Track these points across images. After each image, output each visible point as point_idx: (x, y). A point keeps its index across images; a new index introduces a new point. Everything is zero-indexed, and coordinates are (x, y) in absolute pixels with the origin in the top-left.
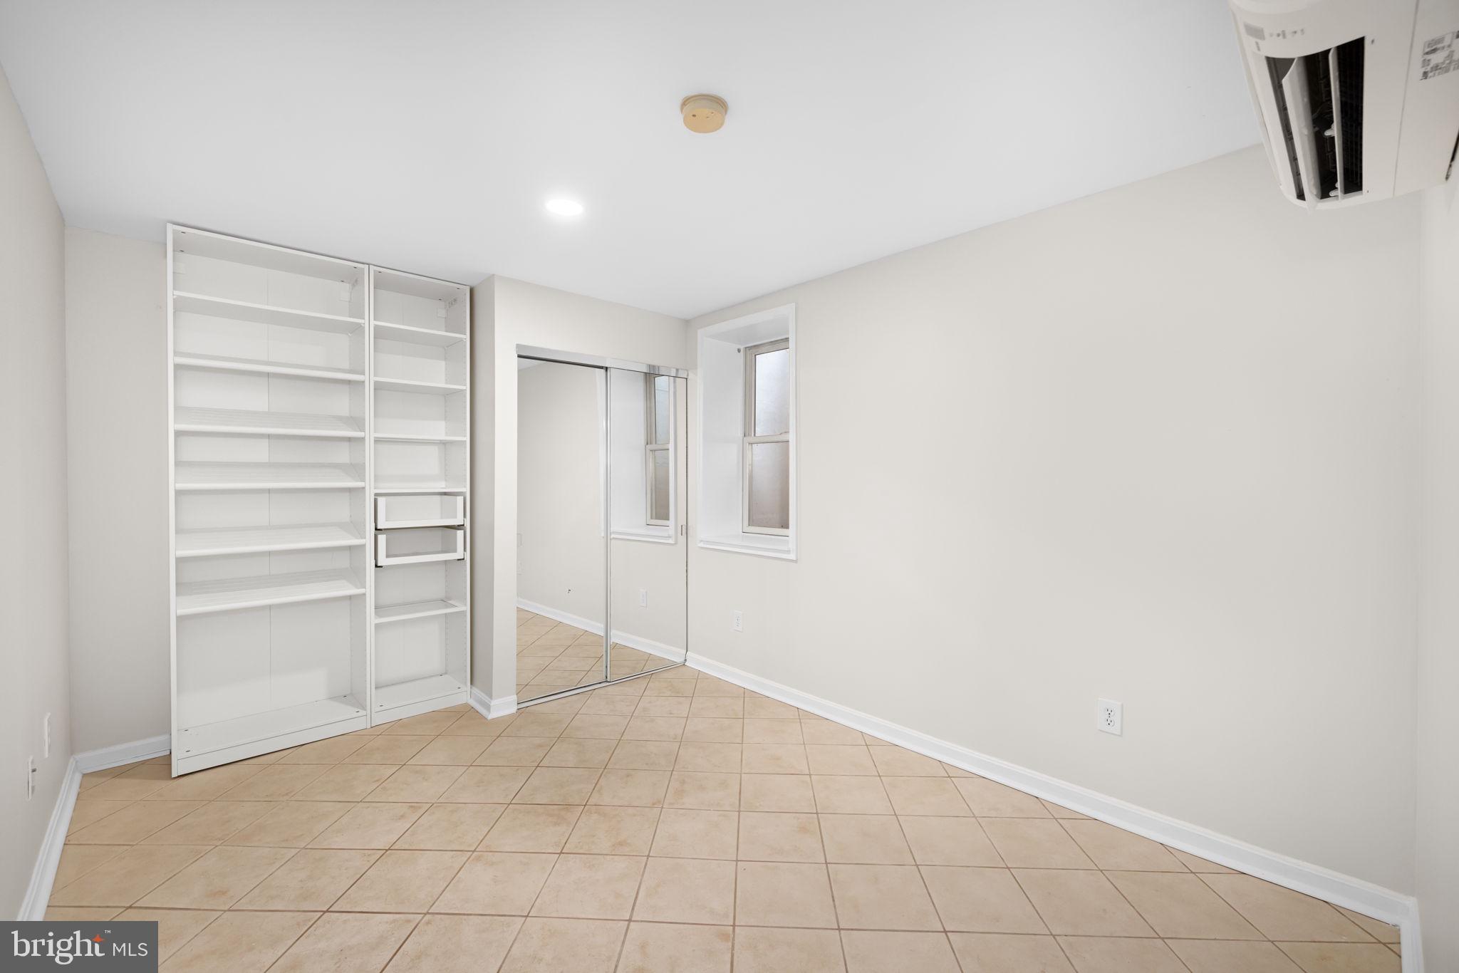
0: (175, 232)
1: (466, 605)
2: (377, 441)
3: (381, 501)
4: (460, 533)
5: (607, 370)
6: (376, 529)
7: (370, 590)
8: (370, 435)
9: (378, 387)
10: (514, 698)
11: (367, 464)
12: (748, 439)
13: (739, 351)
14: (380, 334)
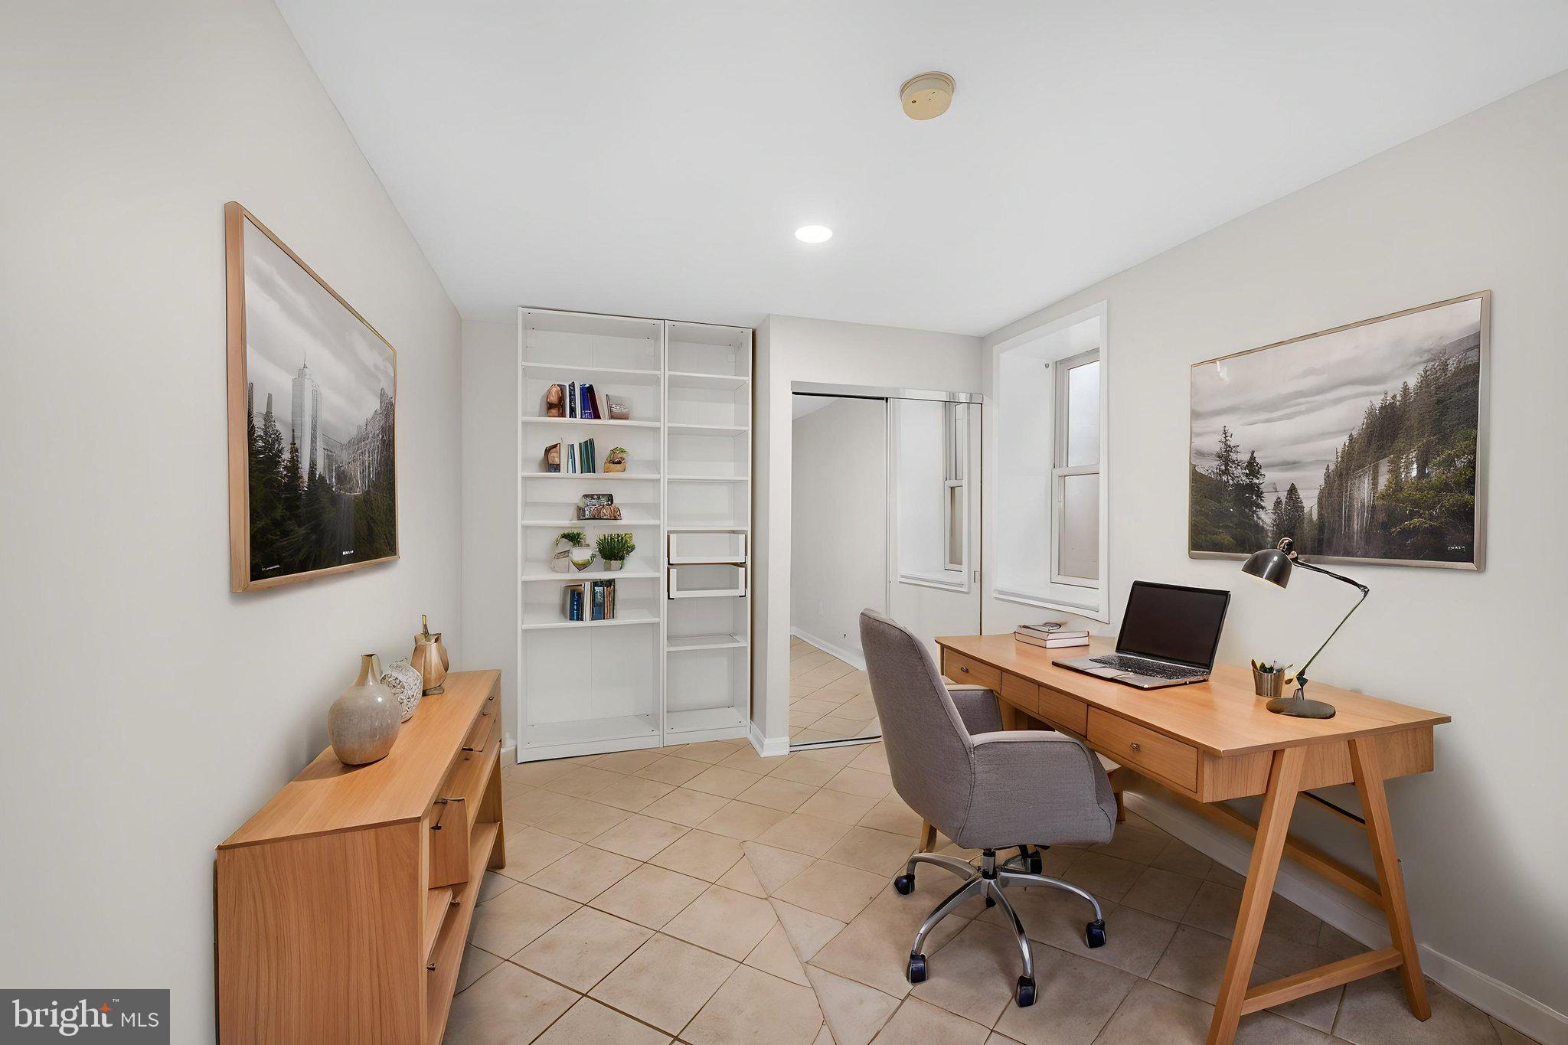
0: (523, 313)
1: (746, 641)
2: (670, 482)
3: (672, 536)
4: (742, 570)
5: (887, 402)
6: (669, 564)
7: (663, 619)
8: (664, 476)
9: (673, 432)
10: (786, 740)
11: (662, 505)
12: (1058, 471)
13: (1047, 366)
14: (674, 383)
